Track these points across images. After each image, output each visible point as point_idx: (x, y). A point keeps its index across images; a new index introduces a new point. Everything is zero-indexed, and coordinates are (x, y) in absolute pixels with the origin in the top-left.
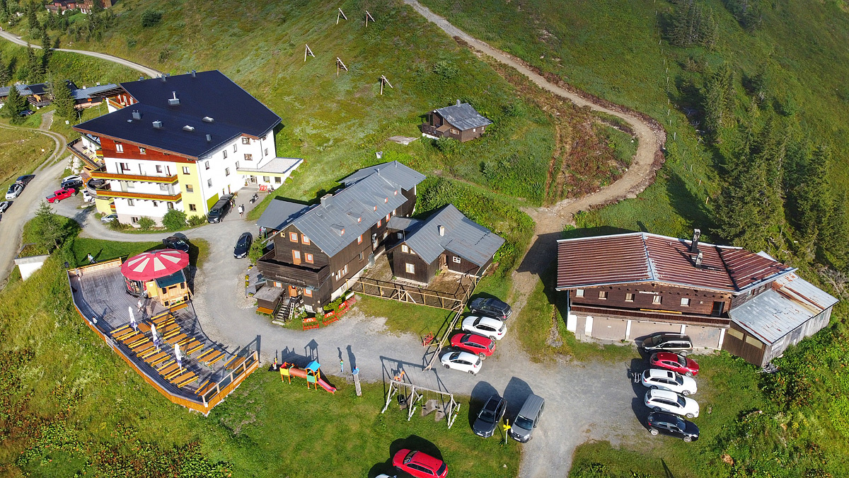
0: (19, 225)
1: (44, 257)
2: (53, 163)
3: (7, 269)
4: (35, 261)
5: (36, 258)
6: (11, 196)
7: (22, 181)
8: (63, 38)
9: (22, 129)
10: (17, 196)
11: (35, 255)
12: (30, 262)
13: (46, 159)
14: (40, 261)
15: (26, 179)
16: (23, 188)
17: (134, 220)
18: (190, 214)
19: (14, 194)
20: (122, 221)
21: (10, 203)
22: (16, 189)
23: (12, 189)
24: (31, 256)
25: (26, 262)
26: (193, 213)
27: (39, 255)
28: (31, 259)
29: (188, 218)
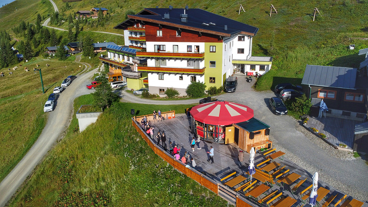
0: (71, 100)
1: (98, 114)
2: (86, 72)
3: (65, 125)
4: (91, 116)
5: (92, 114)
6: (65, 85)
7: (71, 78)
8: (84, 27)
9: (65, 61)
10: (68, 85)
11: (91, 112)
12: (87, 117)
13: (81, 71)
14: (95, 116)
15: (73, 78)
16: (71, 82)
17: (161, 90)
18: (209, 86)
19: (67, 84)
20: (151, 92)
21: (64, 89)
22: (68, 82)
23: (65, 82)
24: (88, 112)
25: (84, 117)
26: (213, 85)
27: (94, 112)
28: (89, 114)
29: (207, 89)
